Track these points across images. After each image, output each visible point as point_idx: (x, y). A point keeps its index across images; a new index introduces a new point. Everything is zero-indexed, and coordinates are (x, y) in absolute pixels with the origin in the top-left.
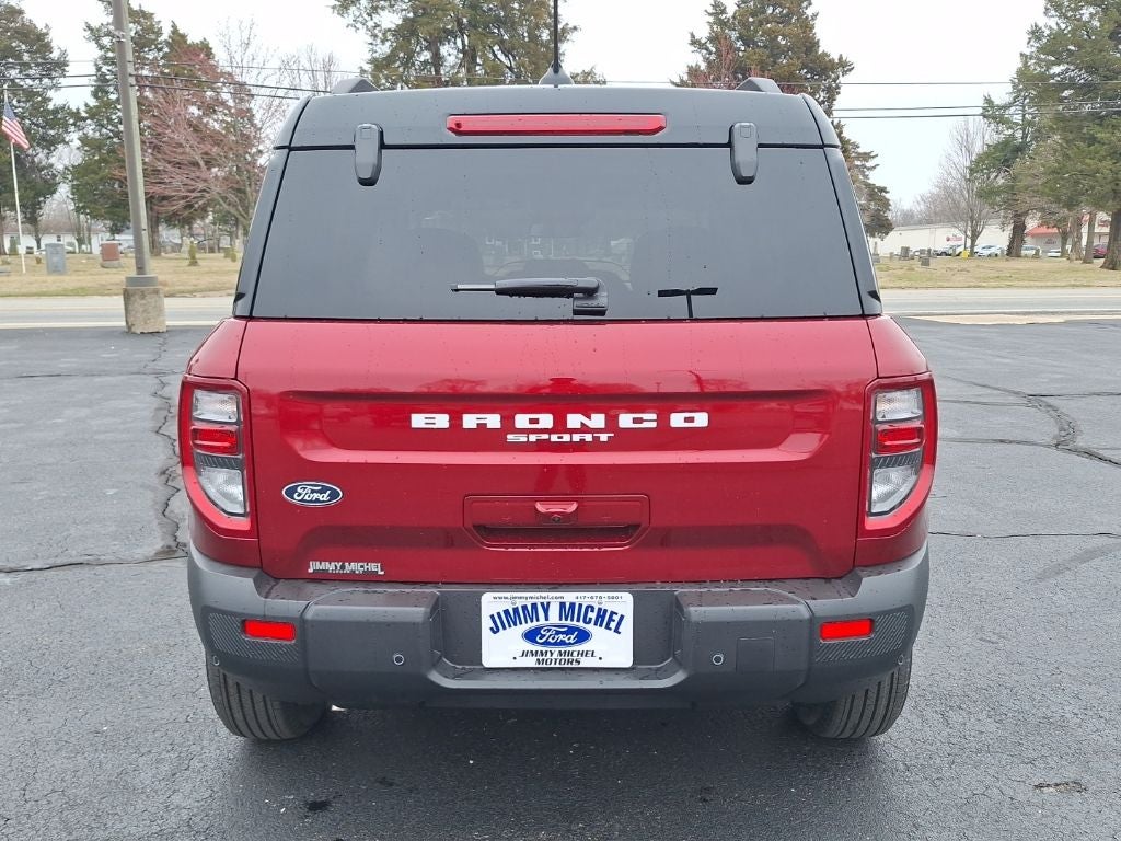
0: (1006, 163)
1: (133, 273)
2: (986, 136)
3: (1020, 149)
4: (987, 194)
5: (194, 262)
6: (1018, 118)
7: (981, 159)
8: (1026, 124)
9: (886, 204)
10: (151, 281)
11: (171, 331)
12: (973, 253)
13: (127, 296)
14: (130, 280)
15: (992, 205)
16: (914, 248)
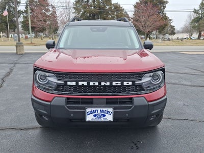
0: (198, 21)
1: (18, 42)
2: (194, 16)
3: (201, 19)
4: (194, 27)
5: (42, 39)
6: (200, 12)
7: (193, 20)
8: (202, 14)
9: (174, 29)
10: (22, 43)
11: (26, 54)
12: (191, 39)
13: (16, 46)
14: (17, 43)
15: (195, 29)
16: (179, 38)
